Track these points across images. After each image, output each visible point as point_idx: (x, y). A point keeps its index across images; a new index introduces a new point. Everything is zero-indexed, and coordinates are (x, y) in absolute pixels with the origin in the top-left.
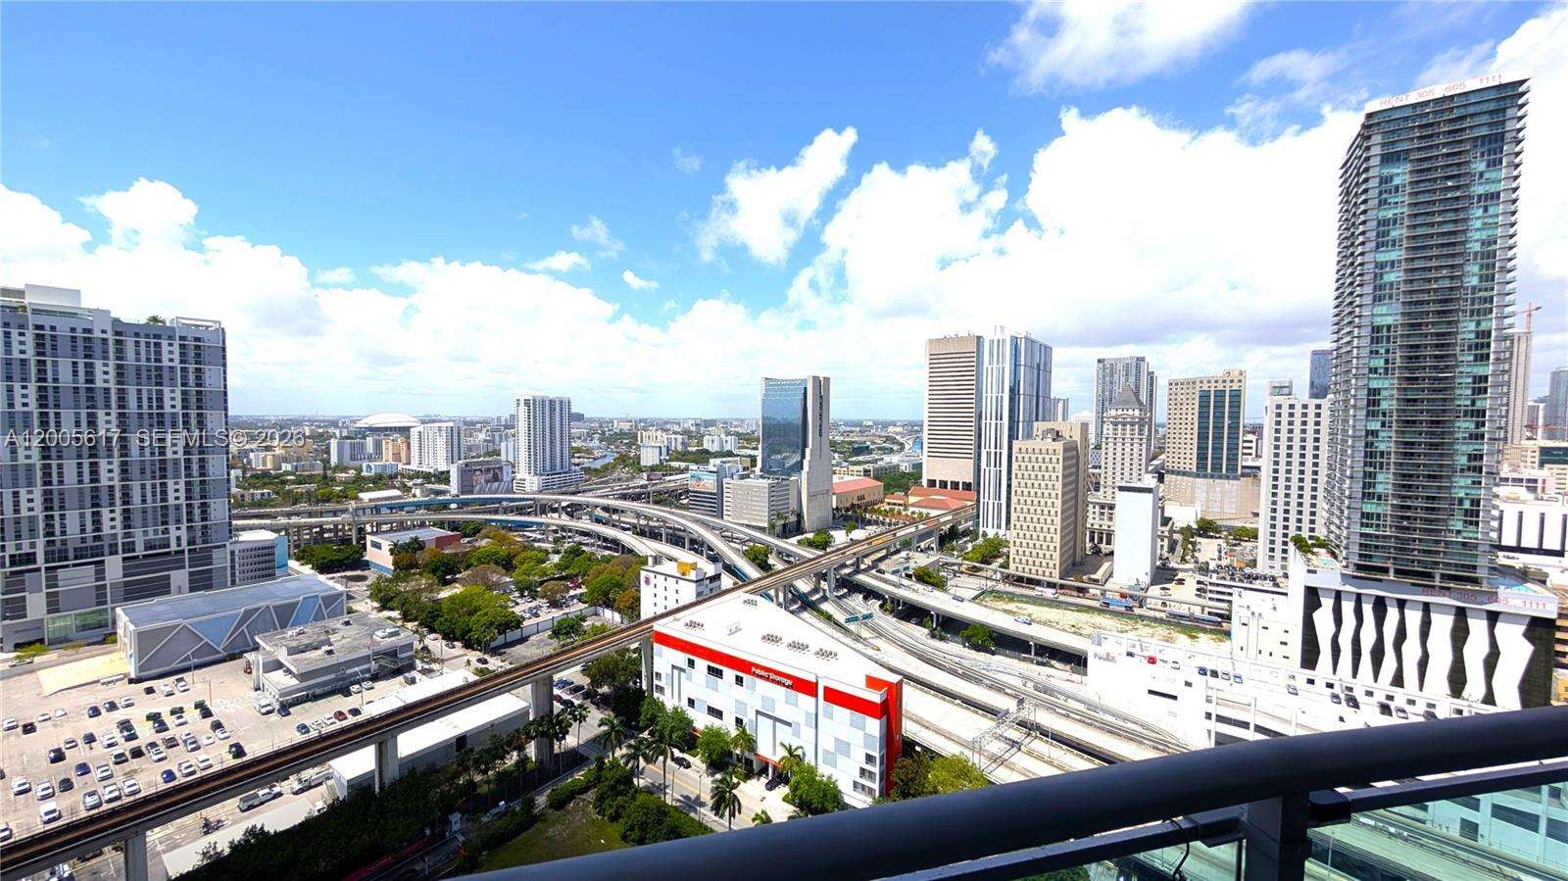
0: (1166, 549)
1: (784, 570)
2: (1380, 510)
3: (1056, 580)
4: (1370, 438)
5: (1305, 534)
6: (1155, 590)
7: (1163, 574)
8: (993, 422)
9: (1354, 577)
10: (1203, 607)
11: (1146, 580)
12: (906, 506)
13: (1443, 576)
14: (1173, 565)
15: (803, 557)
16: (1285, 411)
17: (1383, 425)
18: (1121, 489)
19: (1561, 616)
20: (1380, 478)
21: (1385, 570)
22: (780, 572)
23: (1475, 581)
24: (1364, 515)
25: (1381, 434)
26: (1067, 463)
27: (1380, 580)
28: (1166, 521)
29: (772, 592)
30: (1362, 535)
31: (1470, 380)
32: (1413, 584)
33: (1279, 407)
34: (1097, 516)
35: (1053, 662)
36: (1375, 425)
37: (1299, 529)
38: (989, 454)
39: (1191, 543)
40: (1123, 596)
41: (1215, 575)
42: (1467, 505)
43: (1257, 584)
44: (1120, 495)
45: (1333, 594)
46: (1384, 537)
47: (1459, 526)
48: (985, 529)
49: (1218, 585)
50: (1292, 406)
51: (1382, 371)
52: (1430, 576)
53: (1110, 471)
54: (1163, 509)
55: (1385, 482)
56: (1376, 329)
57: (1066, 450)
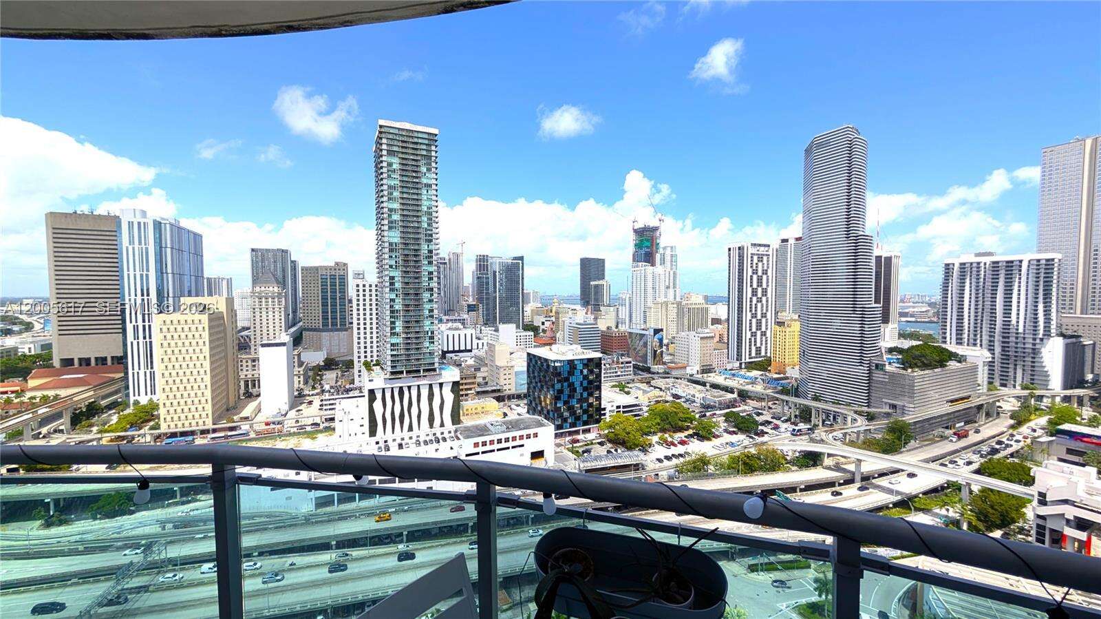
0: (302, 383)
2: (398, 341)
3: (210, 426)
4: (392, 303)
5: (369, 359)
6: (292, 414)
7: (298, 399)
8: (139, 298)
9: (390, 379)
10: (321, 417)
11: (286, 407)
13: (424, 370)
14: (306, 392)
16: (361, 288)
17: (397, 295)
18: (263, 346)
19: (462, 379)
20: (397, 324)
21: (402, 372)
23: (434, 370)
24: (392, 345)
25: (396, 301)
26: (213, 331)
27: (400, 378)
28: (301, 364)
30: (392, 355)
31: (427, 273)
32: (413, 377)
33: (358, 286)
34: (249, 368)
35: (198, 497)
36: (393, 296)
37: (366, 357)
38: (136, 329)
39: (319, 375)
40: (267, 424)
41: (327, 394)
42: (430, 334)
43: (351, 394)
44: (263, 351)
45: (381, 390)
46: (401, 355)
47: (428, 344)
48: (137, 397)
49: (330, 400)
50: (364, 286)
51: (394, 267)
52: (419, 371)
53: (258, 332)
54: (299, 355)
55: (399, 327)
56: (391, 244)
57: (210, 320)
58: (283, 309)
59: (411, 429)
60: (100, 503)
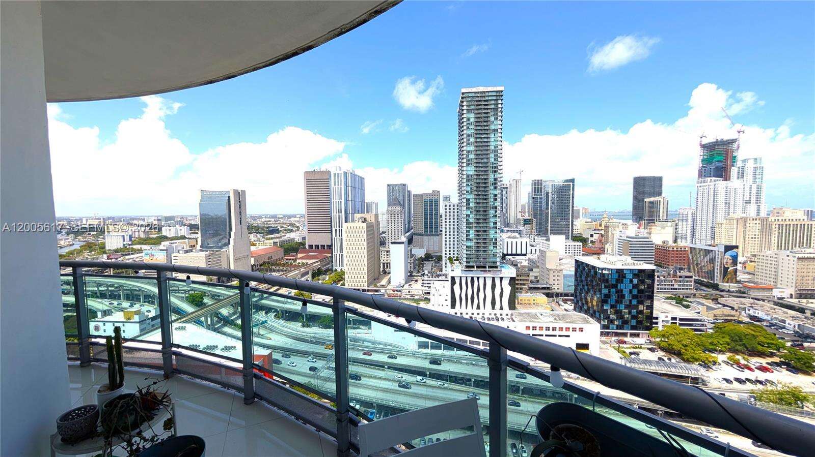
0: (412, 268)
1: (213, 304)
2: (471, 245)
3: (366, 288)
4: (468, 218)
5: (452, 256)
6: (407, 286)
7: (410, 277)
8: (338, 214)
9: (465, 271)
10: (422, 290)
11: (403, 282)
12: (295, 260)
13: (489, 267)
14: (414, 274)
15: (227, 295)
16: (448, 207)
17: (471, 213)
18: (392, 243)
19: (518, 276)
20: (471, 232)
21: (473, 267)
22: (211, 305)
23: (496, 267)
24: (467, 247)
25: (471, 216)
26: (368, 233)
27: (472, 271)
28: (412, 256)
29: (203, 319)
30: (467, 254)
31: (493, 196)
32: (481, 271)
33: (446, 206)
34: (385, 256)
35: (361, 326)
36: (469, 213)
37: (450, 254)
38: (336, 230)
39: (421, 264)
40: (394, 291)
41: (426, 276)
42: (494, 241)
43: (440, 278)
44: (392, 246)
45: (459, 278)
46: (473, 254)
47: (492, 248)
48: (336, 268)
49: (427, 280)
50: (450, 206)
51: (469, 192)
52: (485, 267)
53: (390, 235)
54: (411, 250)
56: (468, 176)
57: (368, 227)
58: (403, 221)
59: (478, 308)
60: (321, 320)
